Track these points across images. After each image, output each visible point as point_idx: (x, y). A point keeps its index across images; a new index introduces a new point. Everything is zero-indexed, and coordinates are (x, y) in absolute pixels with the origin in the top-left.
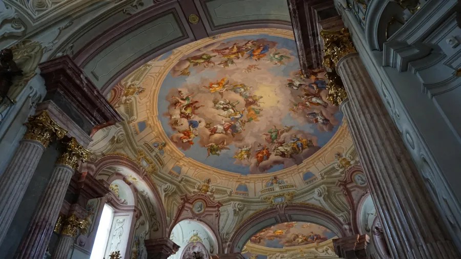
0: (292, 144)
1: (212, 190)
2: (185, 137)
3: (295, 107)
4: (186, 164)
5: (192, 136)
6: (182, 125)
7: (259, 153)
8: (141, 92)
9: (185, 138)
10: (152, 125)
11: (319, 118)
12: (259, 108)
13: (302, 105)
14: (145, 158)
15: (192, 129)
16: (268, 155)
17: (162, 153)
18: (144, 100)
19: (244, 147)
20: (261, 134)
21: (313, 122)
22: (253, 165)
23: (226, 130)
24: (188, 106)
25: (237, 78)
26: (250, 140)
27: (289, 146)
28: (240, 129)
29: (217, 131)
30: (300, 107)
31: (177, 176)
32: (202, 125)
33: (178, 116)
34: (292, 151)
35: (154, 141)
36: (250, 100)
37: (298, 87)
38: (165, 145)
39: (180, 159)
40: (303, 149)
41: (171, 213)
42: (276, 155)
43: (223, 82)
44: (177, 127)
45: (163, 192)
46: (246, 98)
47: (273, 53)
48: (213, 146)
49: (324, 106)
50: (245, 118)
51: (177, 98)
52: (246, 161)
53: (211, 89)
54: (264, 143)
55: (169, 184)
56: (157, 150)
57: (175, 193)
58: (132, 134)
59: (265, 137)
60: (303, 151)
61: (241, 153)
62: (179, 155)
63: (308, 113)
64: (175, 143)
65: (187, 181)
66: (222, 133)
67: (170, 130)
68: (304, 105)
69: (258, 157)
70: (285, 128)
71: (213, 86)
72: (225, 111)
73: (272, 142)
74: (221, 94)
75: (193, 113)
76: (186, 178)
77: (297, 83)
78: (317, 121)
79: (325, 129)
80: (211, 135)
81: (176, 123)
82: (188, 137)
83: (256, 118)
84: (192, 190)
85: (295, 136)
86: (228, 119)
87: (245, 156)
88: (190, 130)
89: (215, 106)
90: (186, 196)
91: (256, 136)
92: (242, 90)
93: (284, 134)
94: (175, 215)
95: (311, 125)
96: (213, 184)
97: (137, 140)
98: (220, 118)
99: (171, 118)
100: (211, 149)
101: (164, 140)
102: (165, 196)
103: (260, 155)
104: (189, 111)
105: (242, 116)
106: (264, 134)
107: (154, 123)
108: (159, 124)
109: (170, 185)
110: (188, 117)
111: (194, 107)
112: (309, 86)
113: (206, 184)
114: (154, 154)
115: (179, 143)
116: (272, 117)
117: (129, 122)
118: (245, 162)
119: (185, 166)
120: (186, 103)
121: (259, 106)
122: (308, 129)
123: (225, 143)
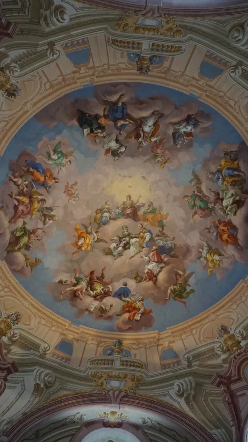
0: (225, 183)
1: (242, 335)
2: (133, 313)
3: (159, 159)
4: (171, 339)
5: (138, 304)
6: (111, 306)
7: (221, 236)
8: (17, 319)
9: (134, 315)
10: (77, 336)
11: (185, 130)
12: (147, 205)
13: (157, 147)
14: (111, 377)
15: (128, 299)
16: (229, 224)
17: (128, 354)
18: (34, 322)
19: (200, 252)
20: (191, 221)
21: (191, 140)
22: (237, 255)
23: (160, 261)
24: (91, 284)
25: (82, 214)
26: (194, 239)
27: (227, 189)
28: (169, 244)
29: (155, 273)
30: (159, 151)
31: (179, 363)
32: (132, 284)
33: (96, 303)
34: (236, 187)
35: (100, 349)
36: (128, 211)
37: (122, 145)
38: (120, 343)
39: (158, 340)
40: (238, 169)
41: (219, 420)
42: (235, 214)
43: (80, 232)
44: (110, 314)
45: (179, 399)
46: (123, 214)
47: (46, 160)
48: (175, 289)
49: (159, 117)
50: (156, 230)
51: (68, 289)
52: (225, 260)
53: (83, 249)
54: (208, 222)
55: (177, 382)
56: (116, 356)
57: (199, 385)
58: (60, 364)
59: (197, 217)
60: (243, 169)
61: (208, 261)
62: (151, 338)
63: (172, 143)
64: (129, 330)
65: (197, 356)
66: (162, 268)
67: (106, 323)
68: (157, 145)
69: (227, 241)
70: (193, 183)
71: (80, 243)
72: (129, 248)
73: (211, 210)
74: (99, 240)
75: (105, 284)
76: (192, 353)
77: (113, 145)
78: (189, 134)
79: (206, 126)
80: (155, 283)
81: (102, 311)
82: (136, 311)
83: (162, 216)
84: (219, 361)
85: (212, 173)
86: (145, 250)
87: (217, 258)
88: (128, 302)
89: (114, 256)
90: (220, 376)
91: (192, 228)
92: (107, 214)
93: (204, 188)
94: (229, 418)
95: (195, 145)
96: (234, 327)
97: (77, 367)
98: (137, 259)
99: (90, 312)
100: (177, 295)
101: (112, 338)
102: (187, 401)
103: (225, 236)
104: (99, 288)
105: (149, 231)
106: (193, 216)
107: (77, 333)
108: (83, 329)
109: (181, 381)
110: (107, 294)
111: (98, 279)
112: (120, 130)
113: (226, 336)
114: (117, 364)
115: (133, 326)
116: (168, 195)
117: (43, 356)
118: (226, 263)
119: (174, 342)
120: (84, 284)
121: (143, 205)
122: (204, 151)
123: (181, 272)
